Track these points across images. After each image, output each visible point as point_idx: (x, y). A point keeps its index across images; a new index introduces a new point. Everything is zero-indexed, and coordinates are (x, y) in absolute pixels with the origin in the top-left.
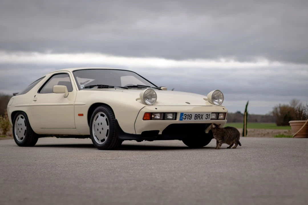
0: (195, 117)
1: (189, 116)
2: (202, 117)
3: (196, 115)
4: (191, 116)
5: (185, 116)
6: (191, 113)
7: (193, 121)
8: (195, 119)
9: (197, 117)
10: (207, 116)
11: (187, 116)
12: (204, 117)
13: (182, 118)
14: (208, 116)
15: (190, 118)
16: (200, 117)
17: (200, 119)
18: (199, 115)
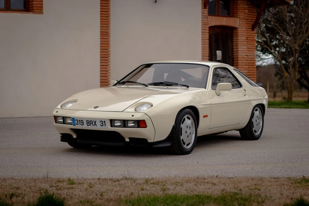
0: (87, 123)
1: (81, 122)
2: (95, 124)
3: (87, 121)
4: (82, 122)
5: (77, 121)
6: (82, 118)
7: (85, 127)
8: (87, 125)
9: (90, 123)
10: (102, 123)
11: (79, 122)
12: (98, 124)
13: (75, 122)
14: (104, 123)
15: (82, 124)
16: (92, 123)
17: (94, 125)
18: (90, 121)
